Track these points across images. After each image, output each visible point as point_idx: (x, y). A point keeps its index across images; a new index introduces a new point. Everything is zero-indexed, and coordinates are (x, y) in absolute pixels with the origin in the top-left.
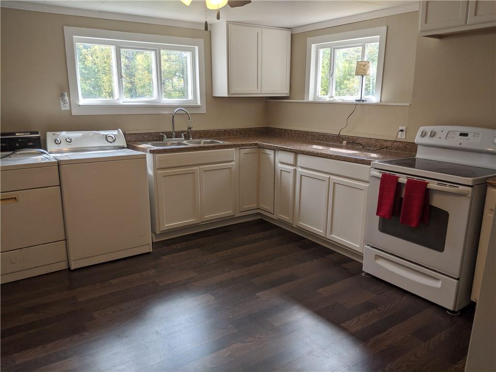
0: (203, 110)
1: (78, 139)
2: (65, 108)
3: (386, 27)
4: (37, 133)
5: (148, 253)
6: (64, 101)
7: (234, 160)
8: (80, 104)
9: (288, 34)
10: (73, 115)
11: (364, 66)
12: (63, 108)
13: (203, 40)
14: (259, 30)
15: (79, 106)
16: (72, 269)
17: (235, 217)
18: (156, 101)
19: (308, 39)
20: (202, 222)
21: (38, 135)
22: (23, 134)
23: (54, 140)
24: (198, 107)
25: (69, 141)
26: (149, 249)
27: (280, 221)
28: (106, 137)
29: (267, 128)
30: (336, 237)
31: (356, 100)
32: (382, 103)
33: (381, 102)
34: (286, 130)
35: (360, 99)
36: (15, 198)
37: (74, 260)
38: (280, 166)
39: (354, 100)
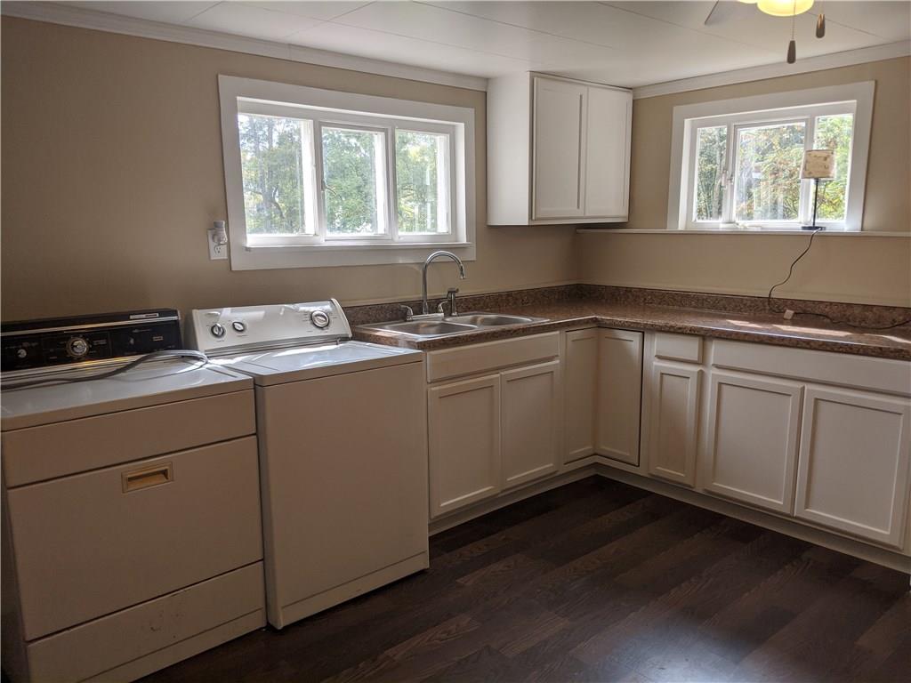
0: (471, 255)
1: (255, 323)
2: (218, 254)
3: (873, 83)
4: (174, 313)
5: (422, 572)
6: (219, 240)
7: (557, 356)
8: (248, 246)
9: (627, 98)
10: (233, 269)
11: (825, 159)
12: (214, 256)
13: (473, 110)
14: (582, 90)
15: (248, 249)
16: (280, 628)
17: (558, 473)
18: (387, 238)
19: (675, 108)
20: (502, 492)
21: (175, 318)
22: (144, 316)
23: (209, 329)
24: (461, 248)
25: (241, 328)
26: (423, 563)
27: (655, 480)
28: (312, 318)
29: (579, 287)
30: (820, 513)
31: (804, 228)
32: (865, 233)
33: (862, 230)
34: (628, 290)
35: (812, 225)
36: (165, 473)
37: (283, 608)
38: (655, 365)
39: (800, 226)
